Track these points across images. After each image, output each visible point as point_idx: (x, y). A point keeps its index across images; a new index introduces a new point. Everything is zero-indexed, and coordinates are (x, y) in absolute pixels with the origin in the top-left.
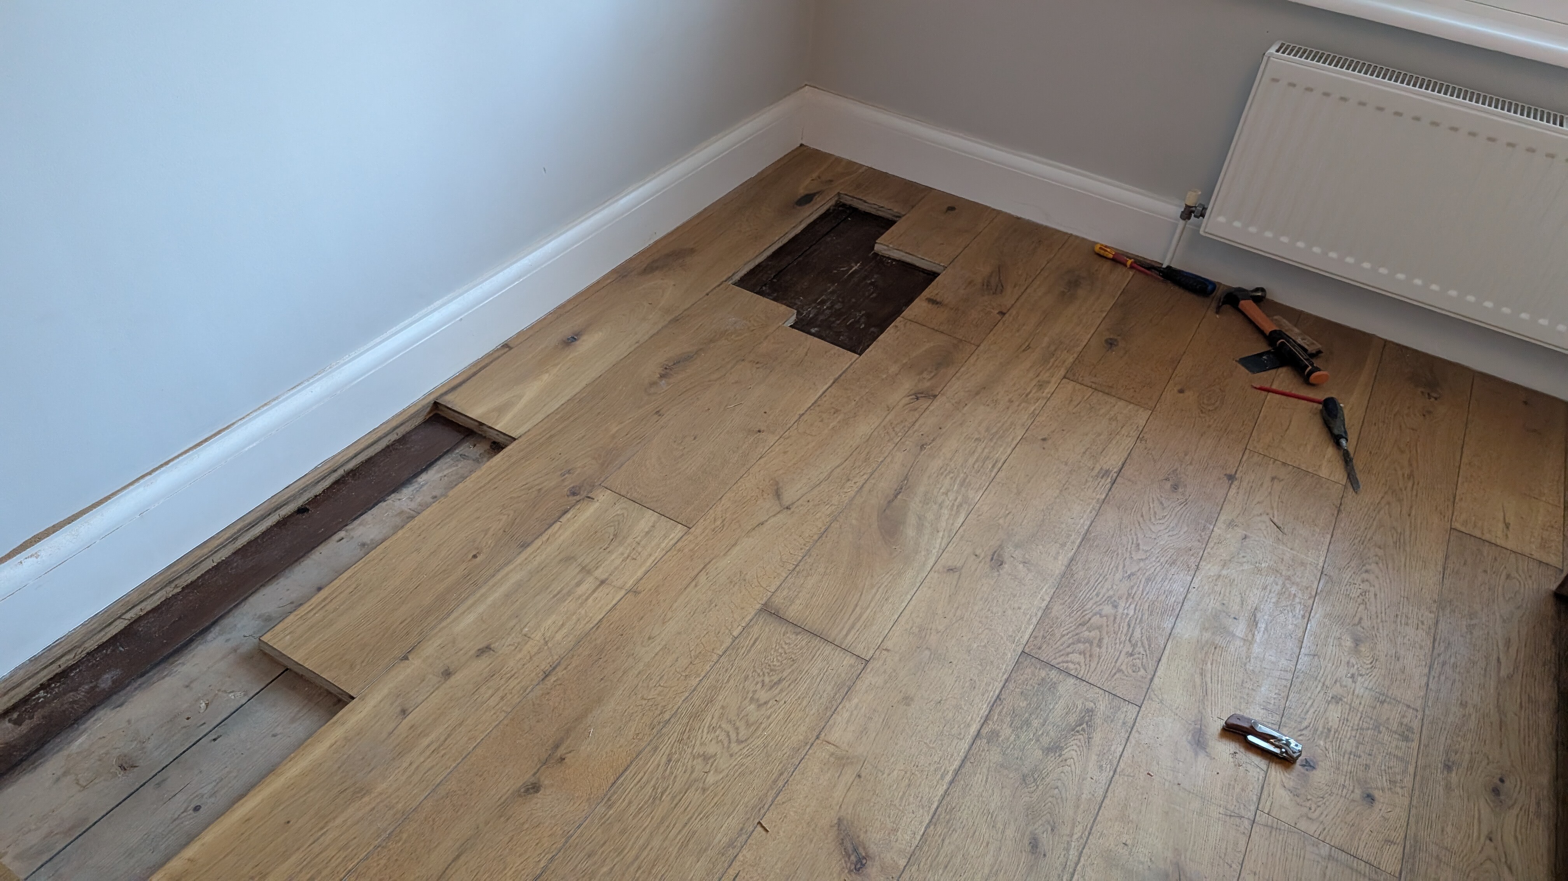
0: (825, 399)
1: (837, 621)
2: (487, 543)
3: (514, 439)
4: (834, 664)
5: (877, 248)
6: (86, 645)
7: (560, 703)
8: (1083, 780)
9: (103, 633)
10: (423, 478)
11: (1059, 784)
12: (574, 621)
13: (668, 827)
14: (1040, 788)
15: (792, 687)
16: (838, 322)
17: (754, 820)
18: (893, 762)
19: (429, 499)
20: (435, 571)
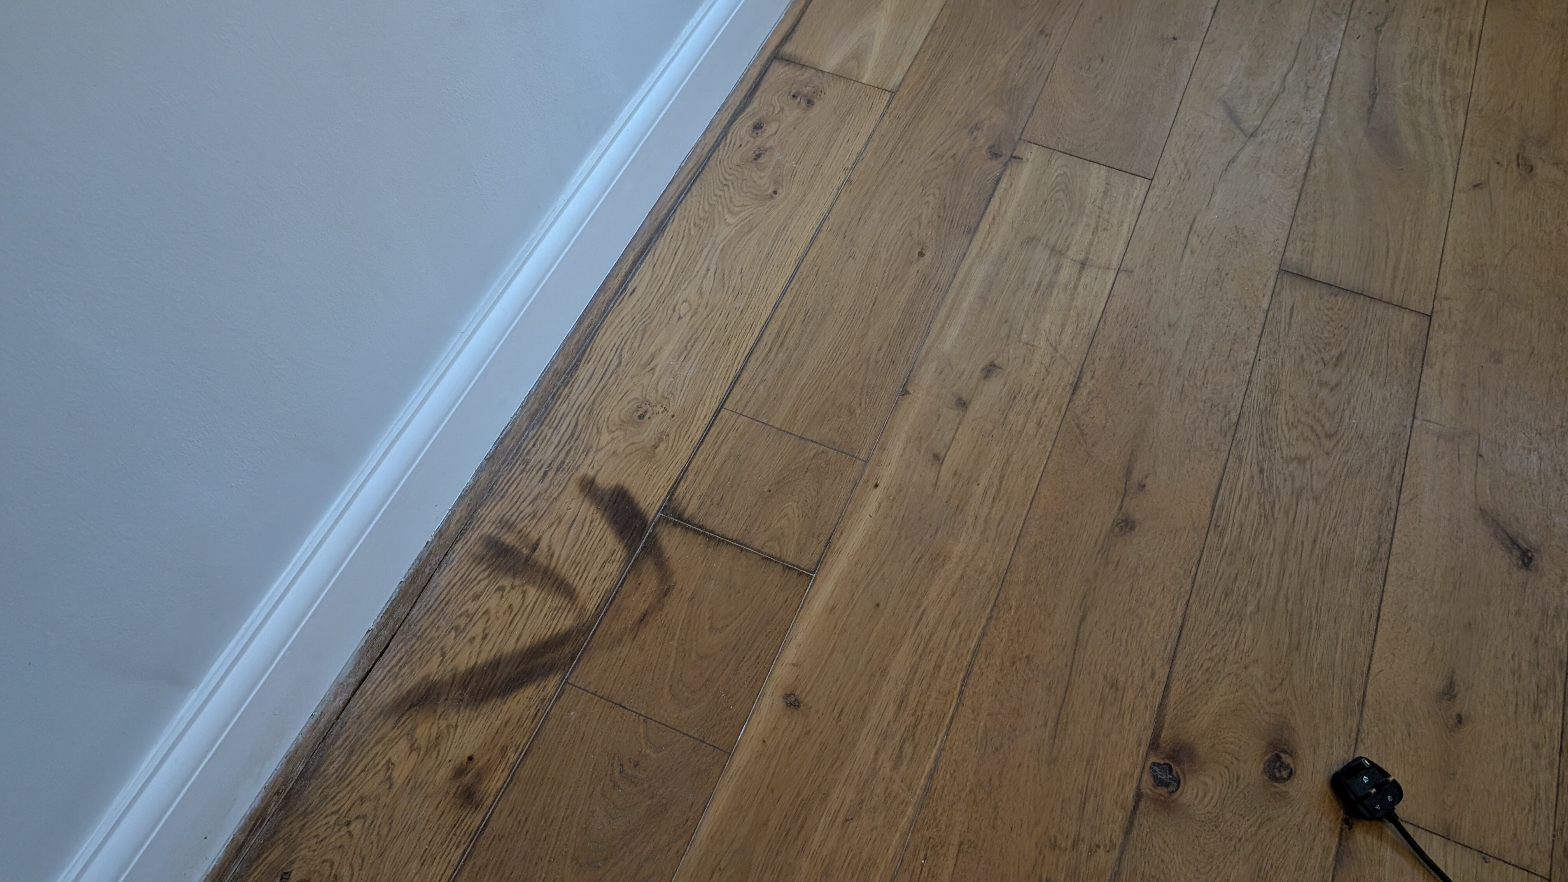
1: (1374, 271)
2: (926, 235)
3: (893, 93)
4: (1394, 326)
7: (1107, 420)
12: (1074, 318)
18: (1511, 433)
20: (885, 280)
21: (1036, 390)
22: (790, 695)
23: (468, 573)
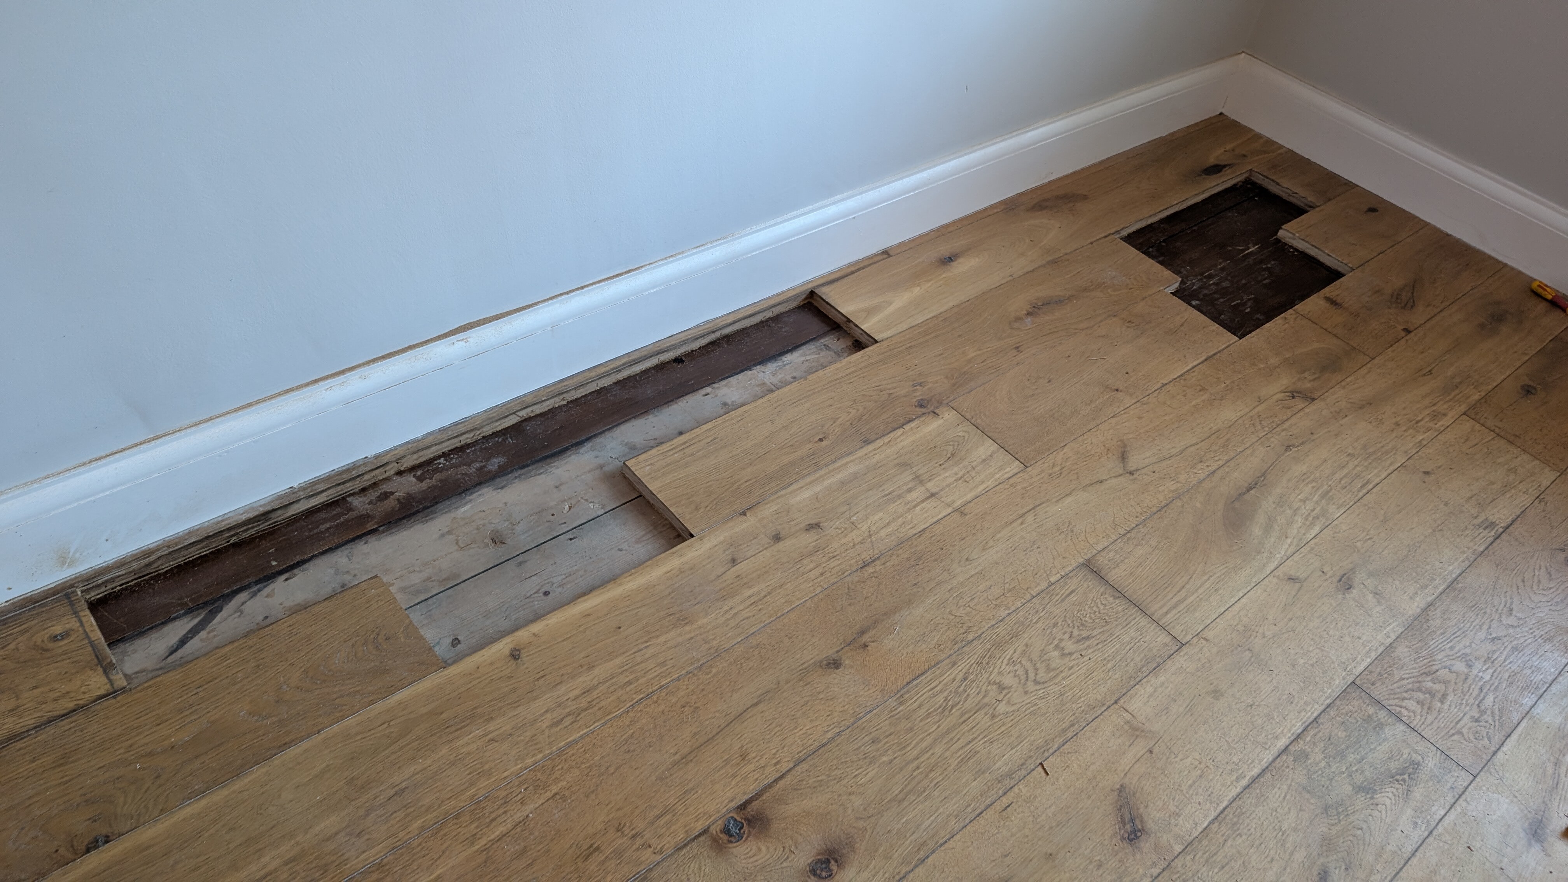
0: (1193, 374)
1: (1160, 597)
2: (834, 431)
3: (876, 342)
4: (1148, 637)
5: (1281, 233)
6: (484, 429)
7: (872, 594)
8: (1392, 830)
9: (498, 423)
10: (787, 358)
11: (1364, 826)
12: (899, 524)
13: (952, 739)
14: (1343, 823)
15: (1100, 646)
16: (1222, 300)
17: (1036, 759)
18: (1189, 749)
19: (788, 378)
20: (784, 443)
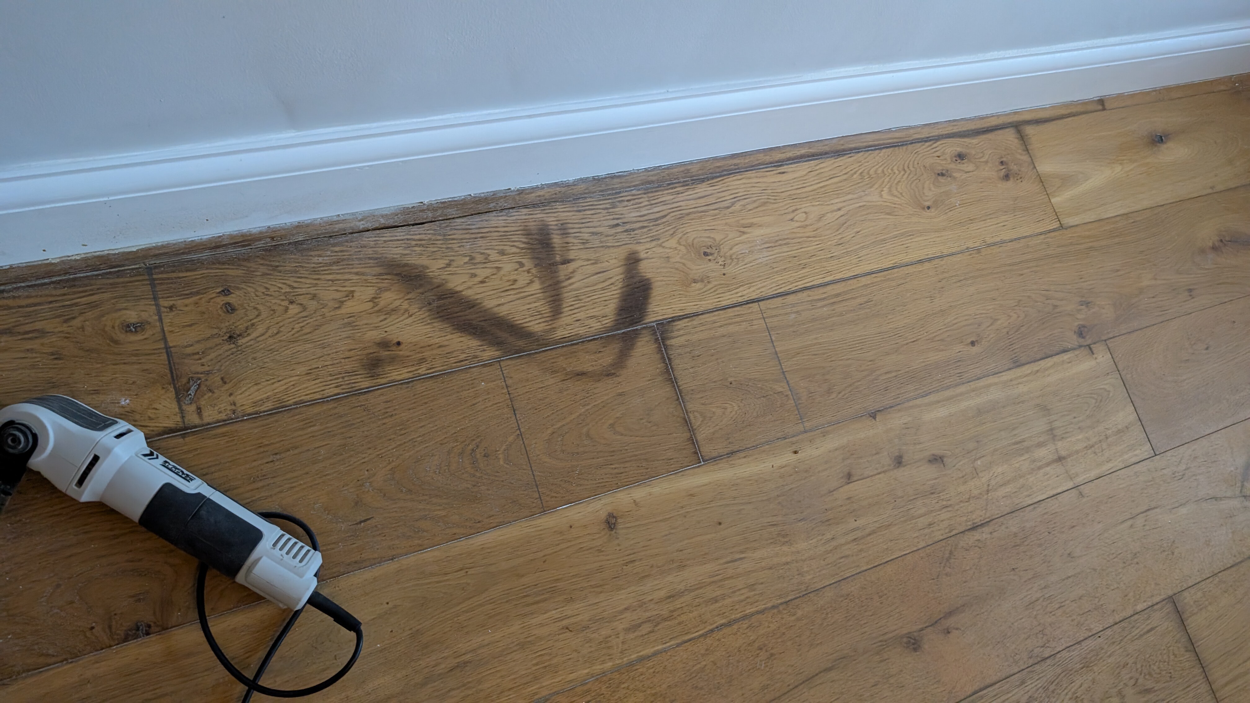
2: (988, 335)
7: (971, 569)
12: (1020, 485)
20: (935, 334)
21: (949, 503)
22: (614, 517)
23: (512, 233)
